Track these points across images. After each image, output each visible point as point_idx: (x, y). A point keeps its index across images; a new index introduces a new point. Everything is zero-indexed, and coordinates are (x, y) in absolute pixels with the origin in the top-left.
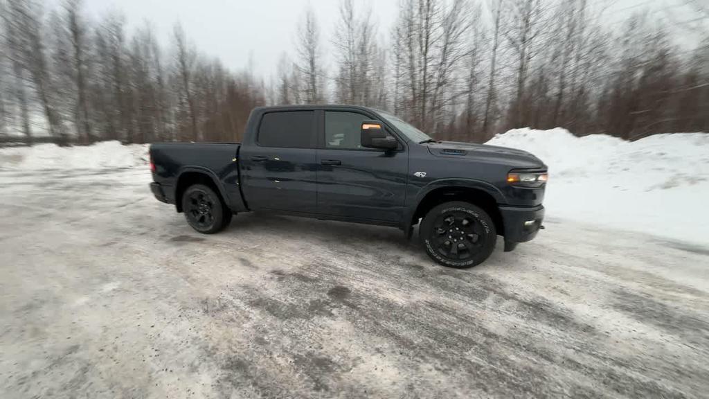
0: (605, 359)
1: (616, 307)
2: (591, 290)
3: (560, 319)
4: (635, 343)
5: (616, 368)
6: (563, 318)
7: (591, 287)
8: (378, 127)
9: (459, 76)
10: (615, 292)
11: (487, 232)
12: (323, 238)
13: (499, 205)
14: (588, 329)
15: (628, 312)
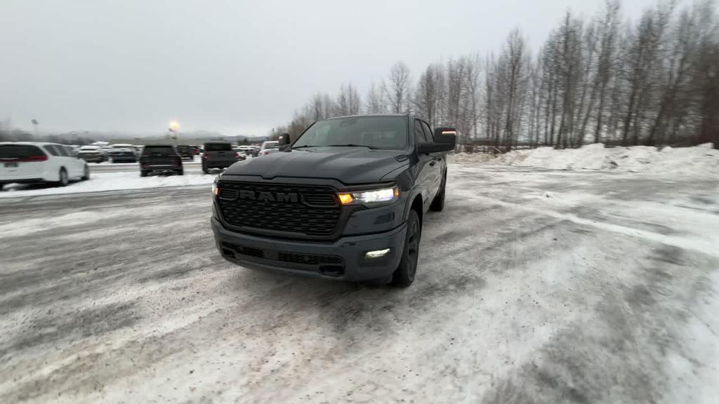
0: (128, 274)
1: (132, 304)
2: (159, 304)
3: (163, 276)
4: (113, 291)
5: (121, 274)
6: (163, 277)
7: (161, 308)
10: (137, 318)
14: (144, 281)
15: (120, 306)
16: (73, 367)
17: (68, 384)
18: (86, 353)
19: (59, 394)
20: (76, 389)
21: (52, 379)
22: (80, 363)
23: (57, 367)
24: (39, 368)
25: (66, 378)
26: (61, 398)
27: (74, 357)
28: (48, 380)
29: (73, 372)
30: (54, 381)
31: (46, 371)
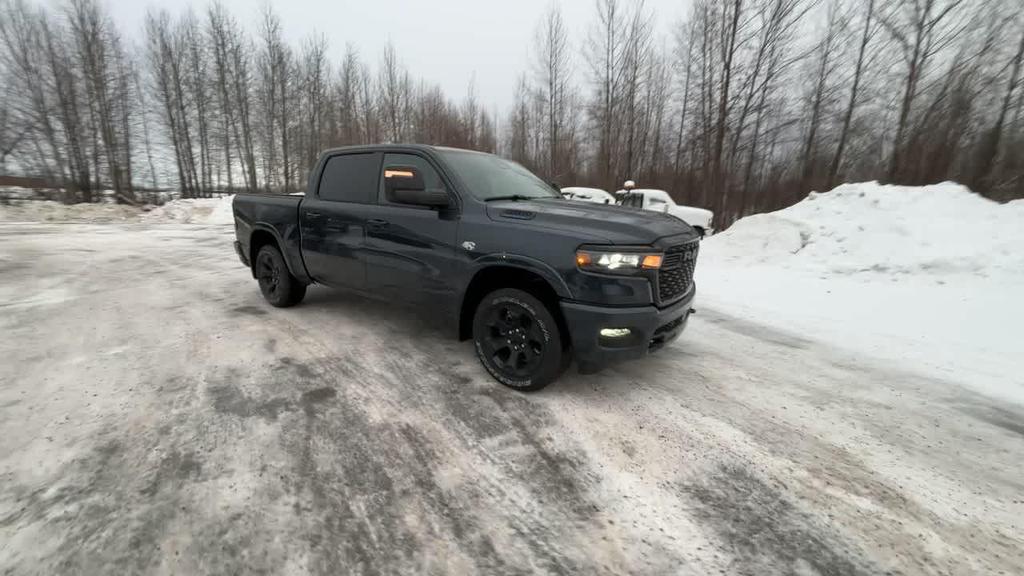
8: (410, 174)
9: (792, 94)
11: (547, 340)
12: (394, 327)
13: (561, 298)
16: (840, 482)
17: (859, 473)
18: (816, 483)
19: (872, 473)
20: (859, 465)
21: (867, 491)
22: (833, 480)
23: (853, 497)
24: (870, 513)
25: (855, 479)
26: (874, 470)
27: (829, 491)
28: (871, 494)
29: (844, 479)
30: (867, 487)
31: (866, 504)
